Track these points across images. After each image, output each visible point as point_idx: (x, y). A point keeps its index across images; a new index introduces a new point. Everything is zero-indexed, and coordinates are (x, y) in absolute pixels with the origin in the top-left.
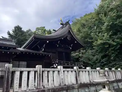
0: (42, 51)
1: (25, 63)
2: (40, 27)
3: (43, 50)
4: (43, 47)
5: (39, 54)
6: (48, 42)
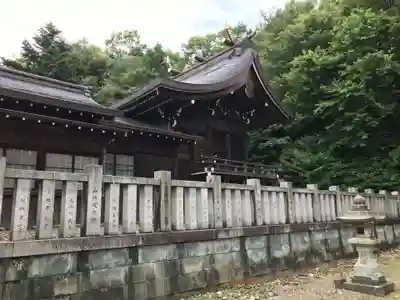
0: (172, 128)
3: (175, 123)
4: (176, 117)
6: (193, 102)
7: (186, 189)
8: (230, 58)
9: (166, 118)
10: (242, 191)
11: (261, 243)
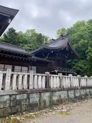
0: (46, 59)
2: (31, 29)
4: (47, 56)
6: (52, 52)
7: (53, 77)
8: (62, 39)
10: (68, 77)
11: (72, 92)
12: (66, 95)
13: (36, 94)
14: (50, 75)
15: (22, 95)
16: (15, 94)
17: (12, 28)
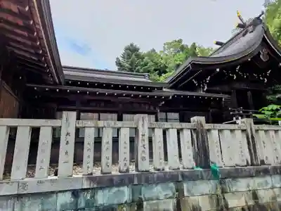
0: (204, 91)
1: (176, 115)
3: (206, 88)
4: (206, 83)
5: (197, 97)
6: (218, 70)
7: (220, 131)
8: (243, 35)
9: (199, 85)
12: (275, 190)
13: (164, 185)
14: (207, 126)
15: (115, 189)
16: (88, 187)
17: (132, 45)
